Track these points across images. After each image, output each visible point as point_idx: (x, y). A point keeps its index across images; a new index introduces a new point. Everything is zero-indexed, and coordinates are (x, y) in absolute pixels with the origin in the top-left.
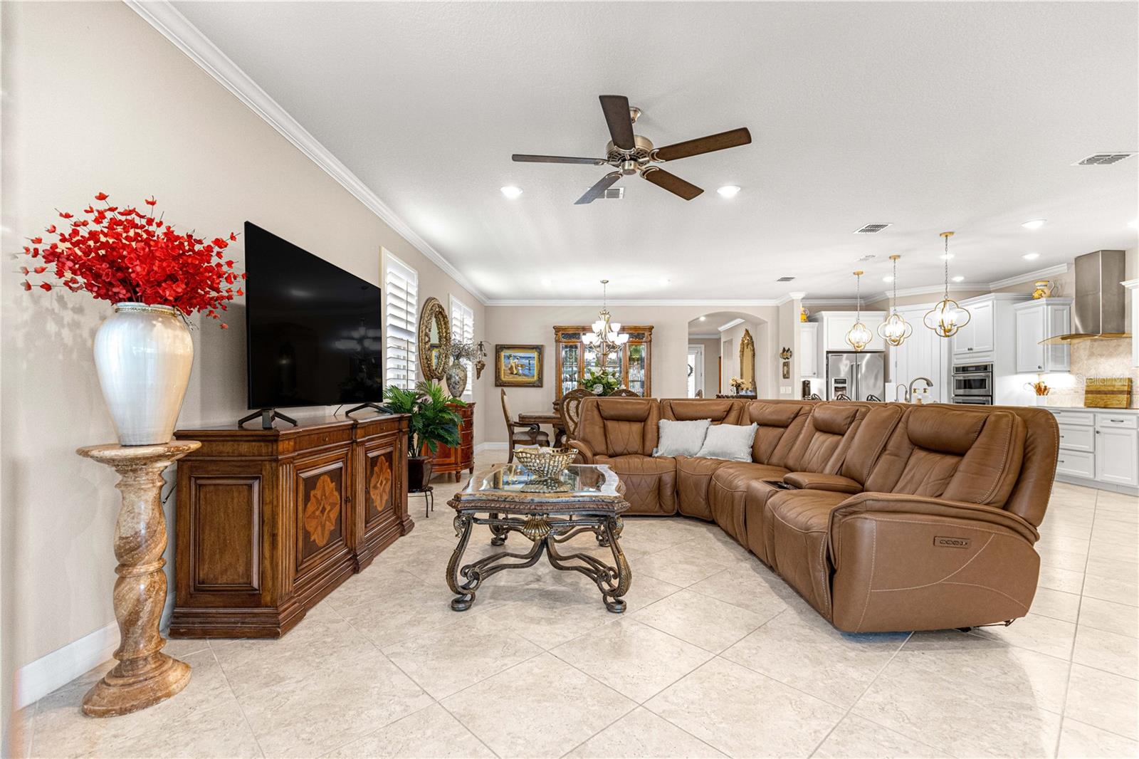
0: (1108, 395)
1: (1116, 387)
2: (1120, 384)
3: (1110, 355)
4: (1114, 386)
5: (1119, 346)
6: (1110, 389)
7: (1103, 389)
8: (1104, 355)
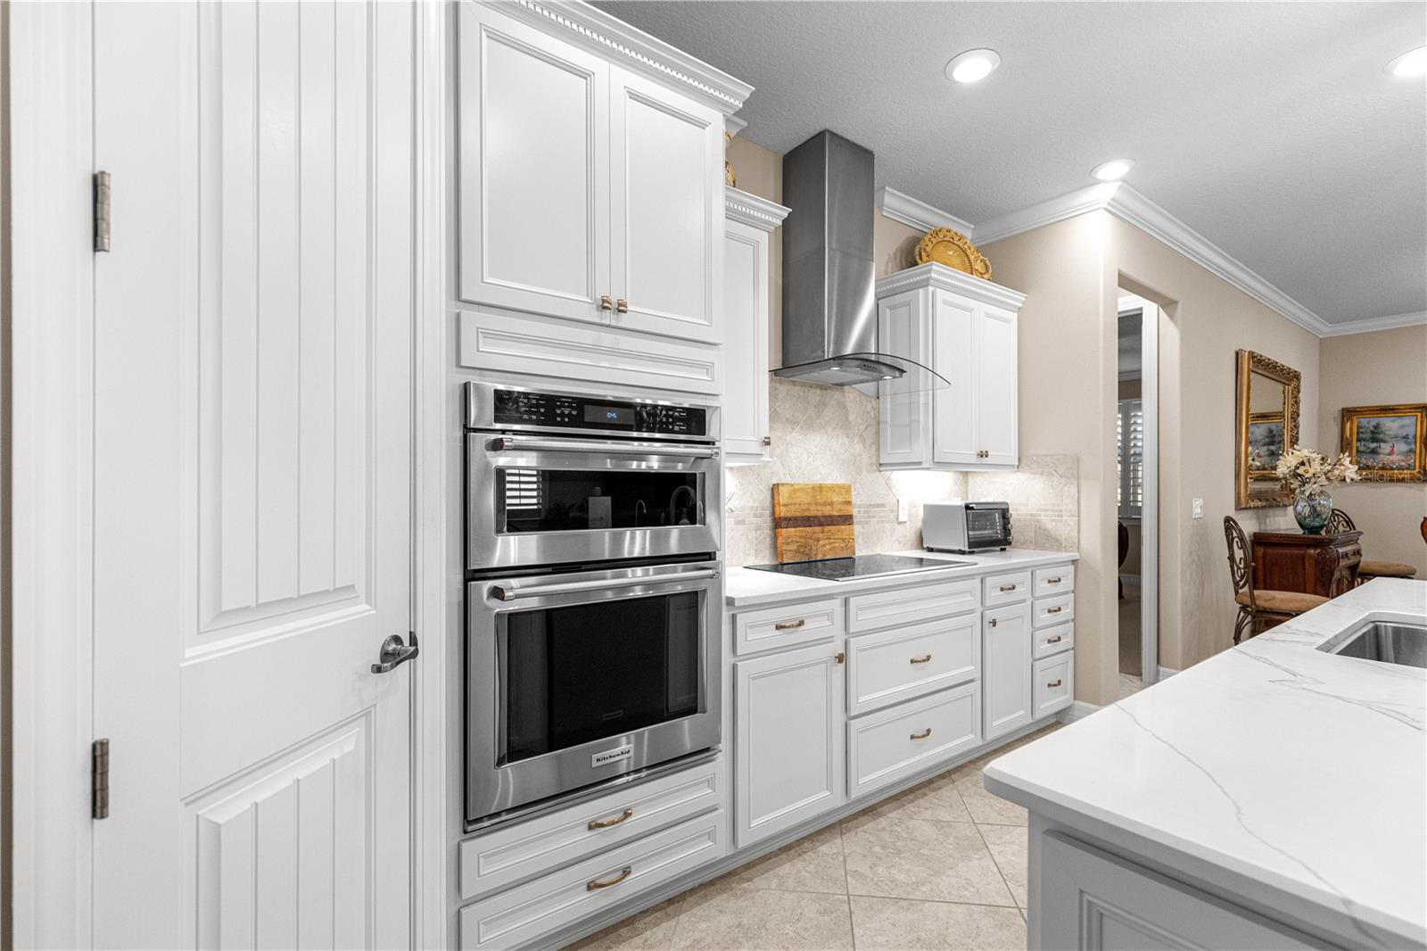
0: (827, 528)
1: (837, 507)
2: (841, 499)
3: (809, 426)
4: (831, 504)
5: (825, 405)
6: (827, 511)
7: (815, 511)
8: (798, 423)
